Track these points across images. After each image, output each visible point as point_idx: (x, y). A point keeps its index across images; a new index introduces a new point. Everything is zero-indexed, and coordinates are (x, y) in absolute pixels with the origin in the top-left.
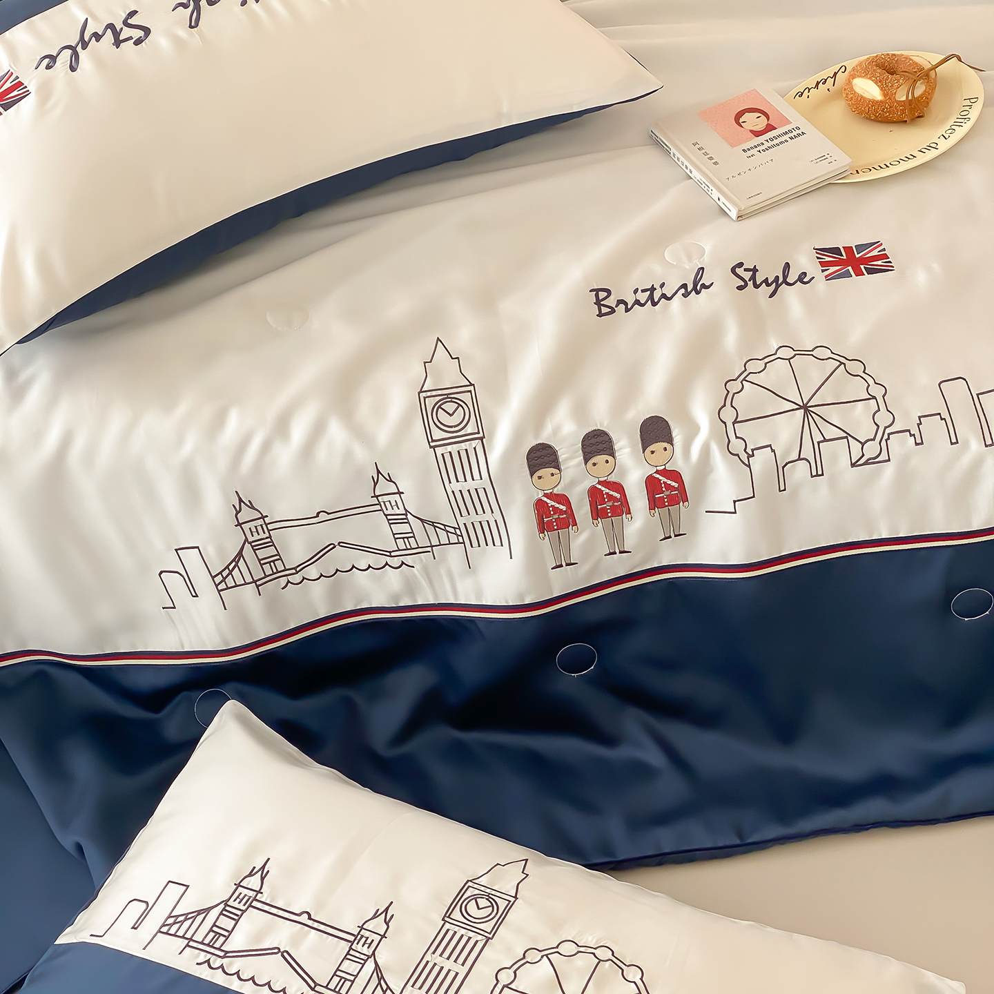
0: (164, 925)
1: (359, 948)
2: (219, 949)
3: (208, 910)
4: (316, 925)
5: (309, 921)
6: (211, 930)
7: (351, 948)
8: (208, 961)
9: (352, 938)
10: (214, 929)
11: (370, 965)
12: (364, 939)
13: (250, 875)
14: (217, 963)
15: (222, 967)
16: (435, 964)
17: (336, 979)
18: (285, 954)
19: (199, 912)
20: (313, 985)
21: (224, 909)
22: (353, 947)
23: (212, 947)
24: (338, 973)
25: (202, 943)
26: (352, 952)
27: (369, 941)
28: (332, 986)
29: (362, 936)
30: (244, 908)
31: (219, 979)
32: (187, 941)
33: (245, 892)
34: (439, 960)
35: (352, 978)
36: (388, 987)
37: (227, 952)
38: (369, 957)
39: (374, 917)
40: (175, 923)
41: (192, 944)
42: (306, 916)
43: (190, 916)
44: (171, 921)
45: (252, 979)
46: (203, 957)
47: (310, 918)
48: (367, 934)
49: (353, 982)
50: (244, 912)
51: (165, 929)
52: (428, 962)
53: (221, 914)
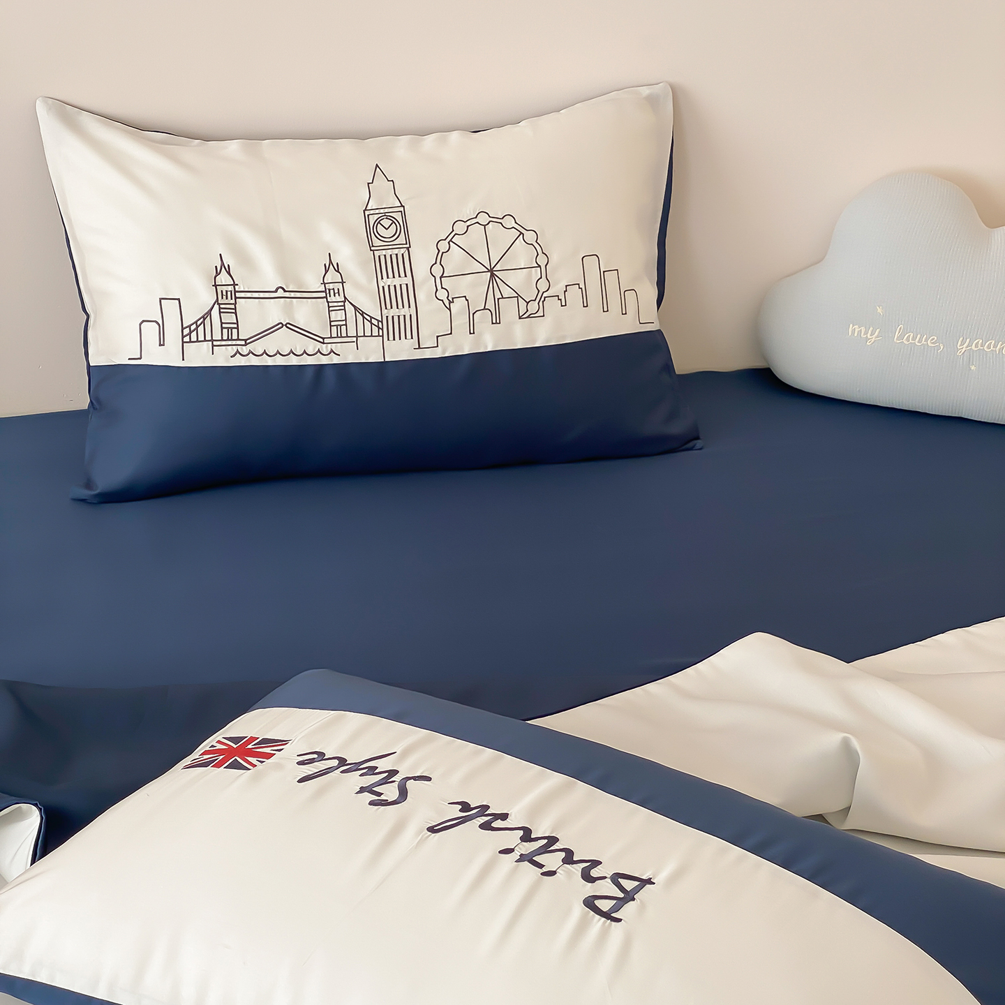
0: (183, 337)
1: (333, 299)
2: (238, 339)
3: (209, 313)
4: (292, 295)
5: (286, 293)
6: (222, 328)
8: (238, 351)
9: (324, 295)
10: (224, 325)
11: (349, 307)
12: (332, 291)
13: (218, 274)
14: (245, 350)
15: (251, 352)
16: (389, 286)
17: (334, 329)
18: (288, 325)
19: (204, 318)
20: (321, 340)
21: (220, 308)
22: (329, 300)
23: (232, 340)
24: (332, 324)
25: (222, 340)
26: (330, 304)
27: (336, 291)
28: (334, 335)
29: (329, 290)
32: (211, 343)
33: (224, 288)
34: (389, 282)
37: (245, 340)
38: (344, 302)
39: (326, 271)
40: (191, 332)
41: (215, 343)
42: (280, 290)
43: (199, 323)
44: (186, 331)
45: (278, 353)
48: (331, 286)
49: (346, 325)
50: (235, 304)
51: (187, 339)
52: (383, 287)
53: (220, 312)
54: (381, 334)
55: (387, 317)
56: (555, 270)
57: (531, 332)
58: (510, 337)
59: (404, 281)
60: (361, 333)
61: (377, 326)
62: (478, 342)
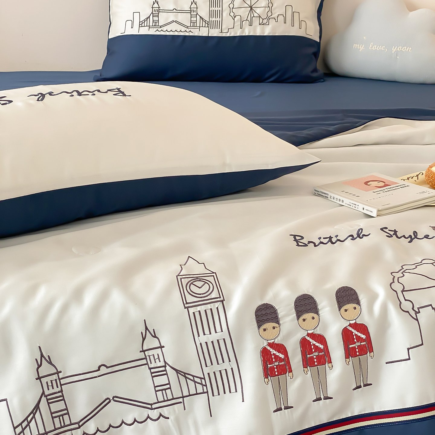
0: (140, 25)
1: (193, 13)
2: (158, 26)
3: (149, 17)
4: (179, 11)
8: (157, 30)
9: (190, 12)
10: (154, 21)
11: (198, 17)
12: (193, 11)
13: (154, 4)
14: (160, 29)
15: (162, 30)
16: (213, 10)
17: (192, 23)
18: (176, 22)
19: (147, 18)
20: (187, 27)
22: (191, 14)
23: (156, 26)
25: (153, 26)
26: (192, 15)
27: (194, 11)
28: (192, 25)
29: (192, 10)
31: (163, 33)
32: (148, 27)
33: (155, 9)
35: (196, 22)
37: (161, 26)
38: (197, 15)
39: (192, 4)
40: (142, 23)
41: (150, 27)
42: (175, 10)
43: (145, 20)
45: (171, 31)
46: (155, 29)
50: (158, 14)
52: (211, 10)
53: (153, 17)
54: (208, 26)
55: (211, 21)
56: (275, 9)
57: (263, 30)
58: (255, 30)
59: (219, 9)
60: (201, 25)
61: (208, 24)
62: (243, 32)
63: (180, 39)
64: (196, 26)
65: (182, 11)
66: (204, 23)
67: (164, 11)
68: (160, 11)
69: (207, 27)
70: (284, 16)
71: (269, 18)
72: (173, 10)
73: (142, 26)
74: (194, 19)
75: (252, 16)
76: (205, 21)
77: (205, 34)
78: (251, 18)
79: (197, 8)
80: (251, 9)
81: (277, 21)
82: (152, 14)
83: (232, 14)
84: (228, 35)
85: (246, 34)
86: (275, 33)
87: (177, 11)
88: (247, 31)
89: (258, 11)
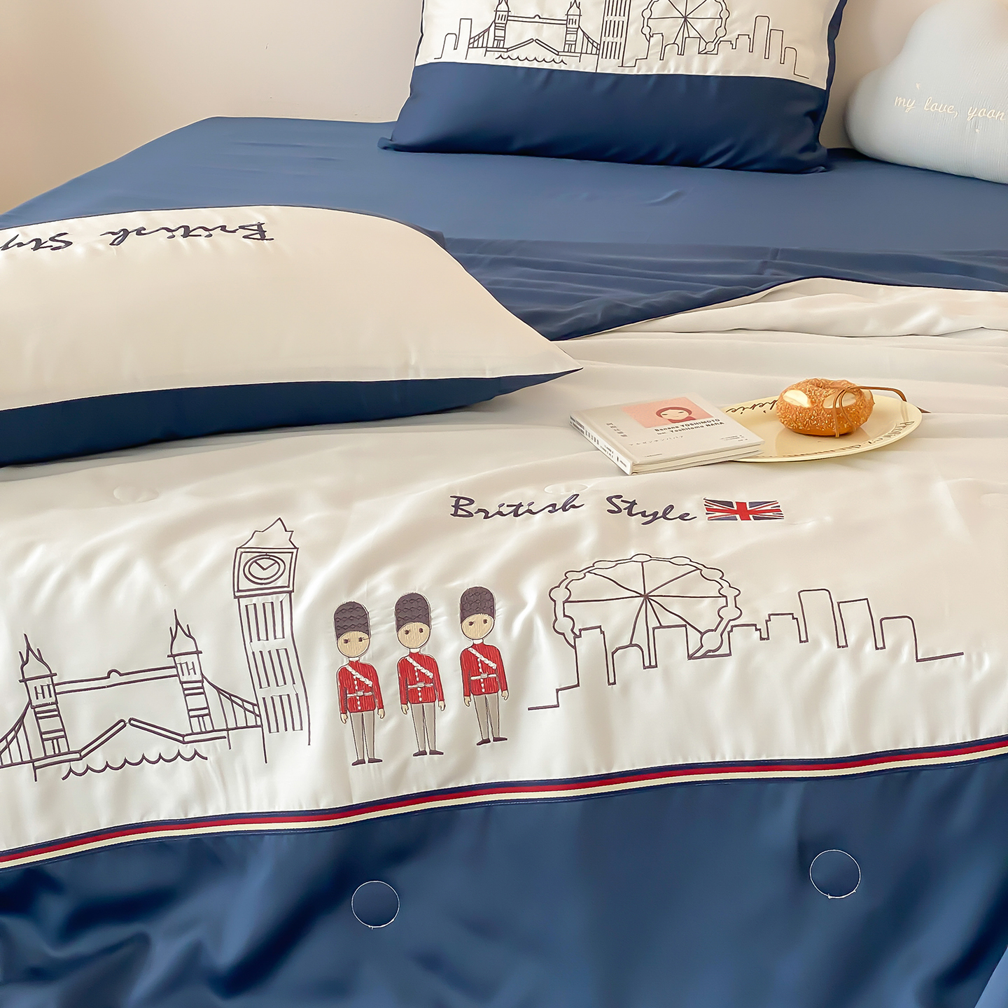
2: (503, 48)
4: (545, 21)
5: (539, 19)
6: (495, 40)
7: (567, 28)
8: (501, 56)
9: (565, 22)
10: (496, 38)
11: (580, 32)
13: (500, 4)
14: (505, 55)
15: (509, 57)
17: (567, 46)
19: (484, 32)
20: (557, 53)
21: (495, 26)
22: (568, 26)
24: (567, 42)
28: (566, 50)
30: (505, 22)
31: (509, 63)
33: (501, 13)
34: (612, 18)
35: (574, 42)
36: (594, 41)
37: (507, 49)
38: (578, 29)
40: (474, 41)
41: (488, 49)
42: (537, 17)
44: (472, 41)
46: (497, 55)
47: (540, 18)
48: (571, 17)
49: (575, 44)
50: (506, 24)
51: (471, 46)
53: (495, 29)
54: (598, 53)
55: (604, 42)
56: (733, 22)
57: (705, 65)
58: (688, 66)
59: (622, 18)
60: (584, 51)
61: (597, 48)
62: (664, 66)
63: (542, 77)
64: (574, 52)
65: (551, 21)
66: (590, 45)
67: (516, 19)
68: (509, 18)
69: (596, 54)
70: (751, 37)
71: (719, 42)
72: (534, 18)
73: (473, 48)
74: (573, 37)
75: (686, 35)
76: (592, 41)
77: (591, 69)
78: (684, 40)
79: (580, 15)
80: (685, 21)
81: (734, 47)
82: (493, 24)
83: (646, 30)
84: (635, 72)
85: (669, 71)
86: (729, 72)
87: (541, 20)
88: (674, 66)
89: (699, 25)
